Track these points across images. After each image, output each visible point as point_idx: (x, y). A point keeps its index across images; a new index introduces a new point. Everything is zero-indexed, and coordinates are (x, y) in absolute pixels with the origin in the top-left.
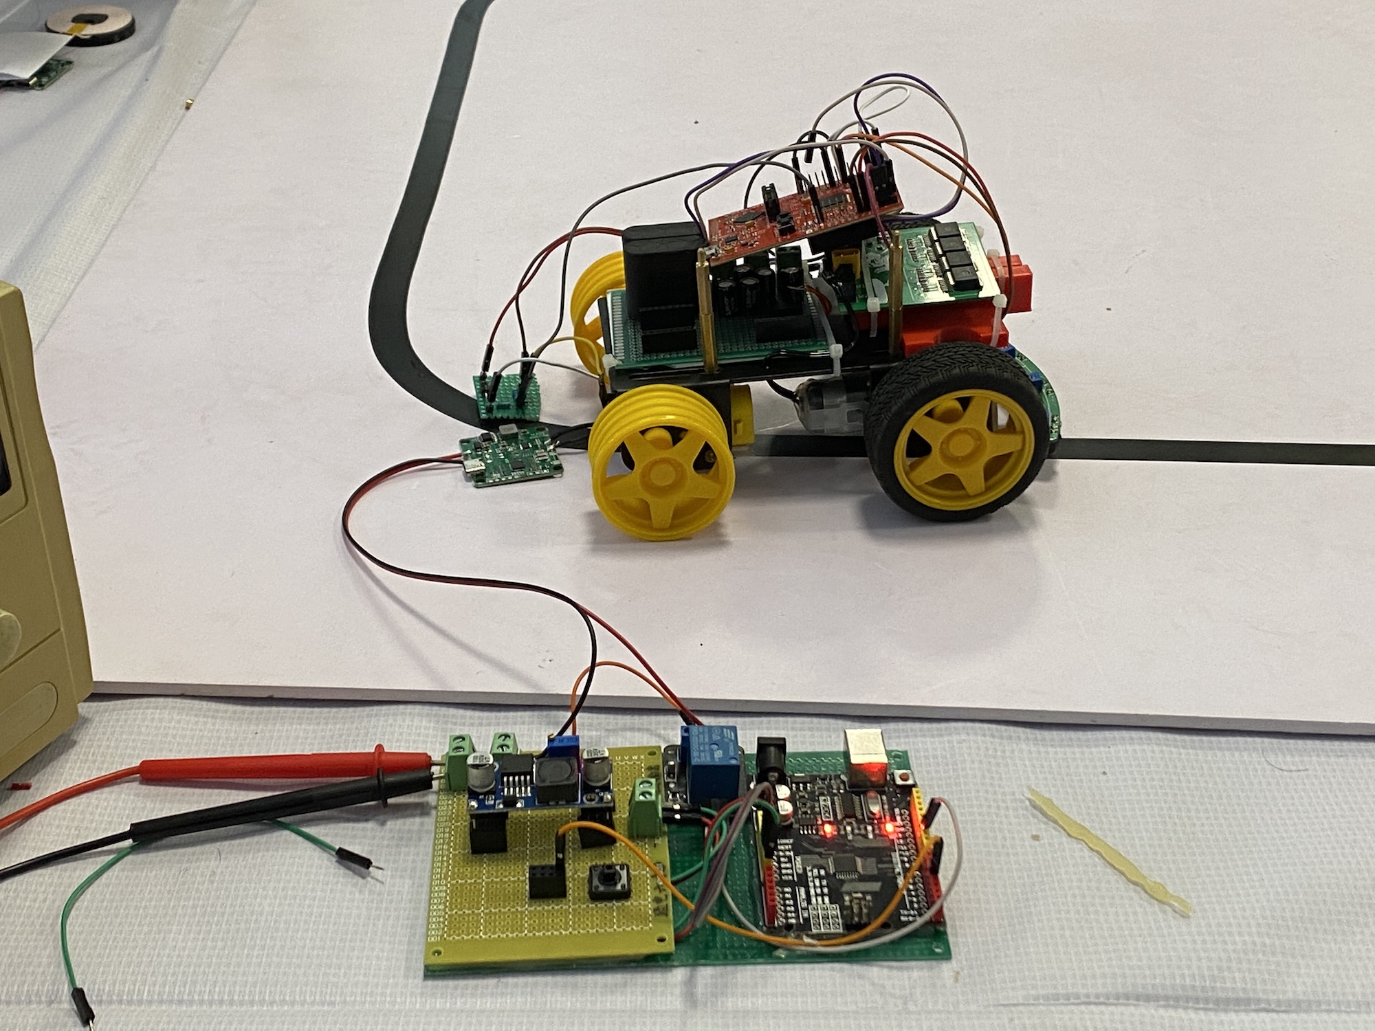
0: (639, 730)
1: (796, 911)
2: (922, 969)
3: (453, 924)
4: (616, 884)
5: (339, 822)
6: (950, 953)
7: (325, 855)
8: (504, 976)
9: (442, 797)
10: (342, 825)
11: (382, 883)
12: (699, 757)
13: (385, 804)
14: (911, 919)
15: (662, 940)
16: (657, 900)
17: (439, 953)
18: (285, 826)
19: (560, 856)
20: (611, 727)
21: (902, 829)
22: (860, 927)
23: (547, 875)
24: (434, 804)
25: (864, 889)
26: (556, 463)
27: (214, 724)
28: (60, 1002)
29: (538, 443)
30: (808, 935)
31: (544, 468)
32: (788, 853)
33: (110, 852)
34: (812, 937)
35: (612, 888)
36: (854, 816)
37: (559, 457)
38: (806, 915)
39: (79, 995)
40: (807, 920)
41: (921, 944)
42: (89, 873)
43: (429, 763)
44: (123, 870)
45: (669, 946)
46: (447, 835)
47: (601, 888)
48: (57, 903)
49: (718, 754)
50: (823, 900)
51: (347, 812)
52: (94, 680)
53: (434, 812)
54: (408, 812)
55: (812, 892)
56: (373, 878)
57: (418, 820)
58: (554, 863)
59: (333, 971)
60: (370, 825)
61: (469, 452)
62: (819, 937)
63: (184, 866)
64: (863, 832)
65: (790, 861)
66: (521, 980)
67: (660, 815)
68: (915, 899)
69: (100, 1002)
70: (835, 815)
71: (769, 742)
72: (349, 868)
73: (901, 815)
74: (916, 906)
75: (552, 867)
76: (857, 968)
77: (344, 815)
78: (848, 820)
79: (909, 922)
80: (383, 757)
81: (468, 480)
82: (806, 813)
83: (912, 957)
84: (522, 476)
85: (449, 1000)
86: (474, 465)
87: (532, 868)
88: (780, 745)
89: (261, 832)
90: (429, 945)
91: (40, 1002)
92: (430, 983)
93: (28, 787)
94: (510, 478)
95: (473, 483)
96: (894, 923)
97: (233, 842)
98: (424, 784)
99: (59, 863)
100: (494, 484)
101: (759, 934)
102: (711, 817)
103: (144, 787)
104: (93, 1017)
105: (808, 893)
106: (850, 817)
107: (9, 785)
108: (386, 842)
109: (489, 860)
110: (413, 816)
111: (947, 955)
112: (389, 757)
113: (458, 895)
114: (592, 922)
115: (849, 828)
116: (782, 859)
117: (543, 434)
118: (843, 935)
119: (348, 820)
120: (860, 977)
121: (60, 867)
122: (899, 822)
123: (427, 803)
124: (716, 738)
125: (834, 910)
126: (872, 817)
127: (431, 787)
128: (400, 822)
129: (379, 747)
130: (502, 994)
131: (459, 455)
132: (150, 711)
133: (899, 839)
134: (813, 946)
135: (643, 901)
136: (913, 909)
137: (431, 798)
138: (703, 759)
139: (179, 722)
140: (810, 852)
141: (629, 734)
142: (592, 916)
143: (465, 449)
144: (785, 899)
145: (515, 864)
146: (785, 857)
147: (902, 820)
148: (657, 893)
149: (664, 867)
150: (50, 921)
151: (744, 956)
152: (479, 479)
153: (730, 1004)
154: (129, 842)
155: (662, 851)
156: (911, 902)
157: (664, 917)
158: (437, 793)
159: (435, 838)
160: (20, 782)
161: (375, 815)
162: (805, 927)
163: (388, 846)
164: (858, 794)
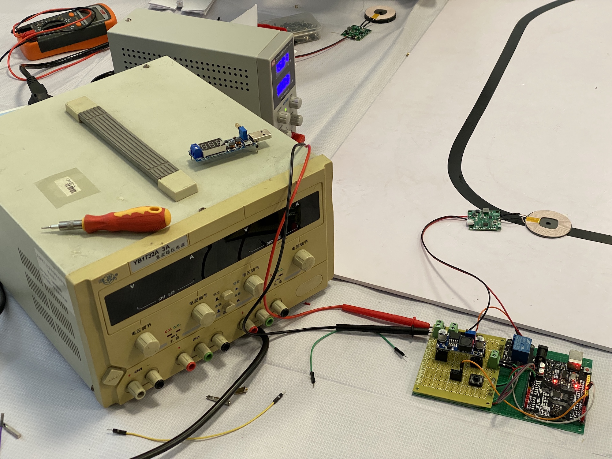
0: (502, 331)
1: (535, 406)
2: (572, 435)
3: (424, 381)
4: (478, 382)
5: (398, 338)
6: (583, 433)
7: (391, 348)
8: (436, 401)
9: (431, 339)
10: (398, 340)
11: (406, 361)
12: (516, 347)
13: (413, 336)
14: (573, 418)
15: (488, 403)
16: (490, 390)
17: (418, 389)
18: (381, 336)
19: (462, 369)
20: (492, 327)
21: (580, 387)
22: (555, 416)
23: (456, 373)
24: (428, 339)
25: (560, 404)
26: (499, 226)
27: (367, 296)
28: (307, 374)
29: (495, 217)
30: (536, 415)
31: (494, 227)
32: (538, 386)
33: (329, 331)
34: (538, 415)
35: (477, 383)
36: (565, 379)
37: (501, 224)
38: (538, 408)
39: (312, 374)
40: (538, 409)
41: (575, 427)
42: (322, 336)
43: (428, 326)
44: (332, 337)
45: (490, 406)
46: (429, 352)
47: (473, 382)
48: (311, 343)
49: (523, 348)
50: (545, 405)
51: (401, 336)
52: (334, 274)
53: (427, 342)
54: (420, 340)
55: (543, 401)
56: (404, 359)
57: (422, 344)
58: (459, 370)
59: (385, 385)
60: (407, 342)
61: (470, 216)
62: (541, 416)
63: (349, 341)
64: (567, 385)
65: (538, 389)
66: (441, 404)
67: (498, 363)
68: (577, 412)
69: (318, 377)
70: (559, 377)
71: (543, 347)
72: (397, 354)
73: (582, 383)
74: (576, 414)
75: (458, 371)
76: (550, 429)
77: (400, 336)
78: (563, 380)
79: (572, 419)
80: (415, 321)
81: (467, 226)
82: (549, 374)
83: (570, 430)
84: (486, 229)
85: (418, 404)
86: (470, 221)
87: (452, 370)
88: (546, 349)
89: (374, 335)
90: (415, 385)
91: (301, 373)
92: (414, 397)
93: (309, 304)
94: (482, 229)
95: (468, 228)
96: (567, 418)
97: (365, 337)
98: (426, 333)
99: (314, 331)
100: (476, 230)
101: (521, 410)
102: (515, 367)
103: (343, 312)
104: (315, 382)
105: (541, 400)
106: (564, 379)
107: (304, 302)
108: (410, 348)
109: (440, 363)
110: (420, 342)
111: (582, 433)
112: (417, 322)
113: (428, 372)
114: (468, 392)
115: (562, 383)
116: (536, 387)
117: (498, 214)
118: (549, 417)
119: (401, 339)
120: (550, 432)
121: (314, 332)
122: (580, 385)
123: (426, 339)
124: (523, 342)
125: (548, 409)
126: (571, 381)
127: (428, 334)
128: (416, 343)
129: (415, 318)
130: (434, 407)
131: (466, 216)
132: (349, 288)
133: (578, 390)
134: (538, 418)
135: (486, 389)
136: (575, 415)
137: (427, 337)
138: (517, 348)
139: (357, 293)
140: (546, 387)
141: (497, 331)
142: (468, 390)
143: (469, 214)
144: (533, 401)
145: (448, 367)
146: (537, 387)
147: (582, 384)
148: (490, 388)
149: (495, 380)
150: (308, 348)
151: (514, 416)
152: (471, 227)
153: (505, 429)
154: (335, 329)
155: (496, 375)
156: (575, 413)
157: (490, 396)
158: (430, 336)
159: (425, 352)
160: (307, 302)
161: (409, 339)
162: (536, 411)
163: (411, 350)
164: (569, 372)
